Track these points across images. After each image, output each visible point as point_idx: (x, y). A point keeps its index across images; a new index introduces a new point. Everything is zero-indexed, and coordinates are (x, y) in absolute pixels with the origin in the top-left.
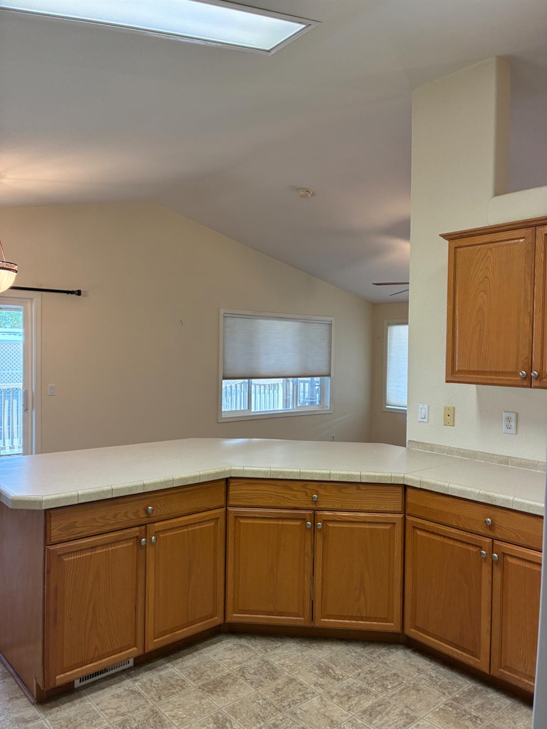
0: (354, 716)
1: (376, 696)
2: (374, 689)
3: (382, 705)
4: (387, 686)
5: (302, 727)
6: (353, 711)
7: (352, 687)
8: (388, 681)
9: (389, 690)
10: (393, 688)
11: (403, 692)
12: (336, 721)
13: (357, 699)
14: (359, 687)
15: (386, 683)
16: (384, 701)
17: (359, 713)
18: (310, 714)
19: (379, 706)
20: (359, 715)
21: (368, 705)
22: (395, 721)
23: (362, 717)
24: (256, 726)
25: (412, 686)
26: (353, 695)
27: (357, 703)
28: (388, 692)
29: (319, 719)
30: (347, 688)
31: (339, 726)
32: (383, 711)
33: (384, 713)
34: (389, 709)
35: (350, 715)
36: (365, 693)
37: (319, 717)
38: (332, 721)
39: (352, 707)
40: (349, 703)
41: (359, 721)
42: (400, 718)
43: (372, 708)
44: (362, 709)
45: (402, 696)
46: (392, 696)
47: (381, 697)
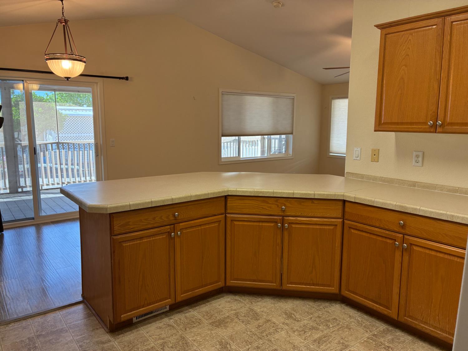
0: (309, 343)
1: (322, 331)
2: (321, 327)
3: (326, 337)
4: (330, 325)
5: (275, 349)
6: (308, 340)
7: (306, 325)
8: (330, 323)
9: (330, 328)
10: (333, 327)
11: (339, 330)
12: (297, 346)
13: (310, 333)
14: (311, 326)
15: (329, 324)
16: (328, 334)
17: (311, 342)
18: (280, 341)
19: (324, 337)
20: (311, 343)
21: (317, 337)
22: (335, 347)
23: (314, 344)
24: (246, 347)
25: (346, 326)
26: (308, 331)
27: (310, 335)
28: (330, 329)
29: (286, 344)
30: (303, 326)
31: (299, 349)
32: (327, 341)
33: (328, 342)
34: (331, 339)
35: (306, 343)
36: (315, 329)
37: (285, 343)
38: (294, 346)
39: (307, 338)
40: (305, 335)
41: (312, 346)
42: (338, 345)
43: (320, 339)
44: (313, 339)
45: (339, 332)
46: (333, 332)
47: (326, 332)
